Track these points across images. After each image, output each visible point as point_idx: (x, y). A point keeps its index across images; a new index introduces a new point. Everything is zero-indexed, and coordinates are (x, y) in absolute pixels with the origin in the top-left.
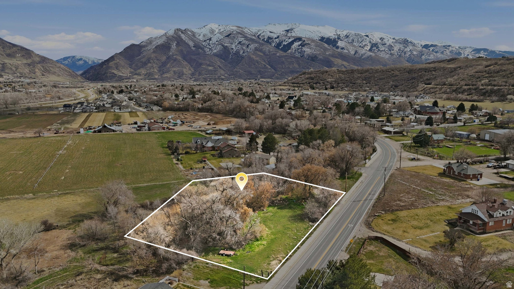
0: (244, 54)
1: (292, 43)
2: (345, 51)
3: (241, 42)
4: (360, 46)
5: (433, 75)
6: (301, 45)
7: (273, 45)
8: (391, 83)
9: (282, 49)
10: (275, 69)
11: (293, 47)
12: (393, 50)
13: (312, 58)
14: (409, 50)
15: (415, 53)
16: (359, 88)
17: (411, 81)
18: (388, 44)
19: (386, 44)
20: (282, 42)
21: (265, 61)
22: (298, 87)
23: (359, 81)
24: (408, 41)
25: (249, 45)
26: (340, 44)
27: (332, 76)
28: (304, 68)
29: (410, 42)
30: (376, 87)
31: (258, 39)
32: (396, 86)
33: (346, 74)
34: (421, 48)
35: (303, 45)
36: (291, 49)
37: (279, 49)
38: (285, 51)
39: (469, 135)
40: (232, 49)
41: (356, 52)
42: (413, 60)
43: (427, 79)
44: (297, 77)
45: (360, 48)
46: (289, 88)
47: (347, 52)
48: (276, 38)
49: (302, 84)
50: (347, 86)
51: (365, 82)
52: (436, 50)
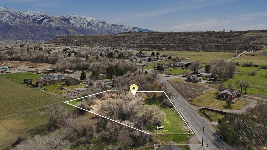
0: (12, 25)
1: (43, 19)
2: (74, 26)
3: (9, 17)
4: (82, 23)
5: (126, 39)
6: (49, 21)
7: (31, 20)
8: (108, 43)
9: (37, 23)
10: (34, 34)
11: (44, 21)
12: (99, 26)
13: (57, 28)
14: (106, 27)
15: (109, 28)
16: (92, 45)
17: (117, 42)
18: (96, 23)
19: (95, 23)
20: (37, 18)
21: (27, 29)
22: (57, 44)
23: (91, 42)
24: (105, 22)
25: (15, 19)
26: (71, 21)
27: (76, 39)
28: (53, 34)
29: (106, 23)
30: (101, 44)
31: (20, 16)
32: (111, 44)
33: (84, 38)
34: (111, 26)
35: (50, 21)
36: (43, 23)
37: (35, 22)
38: (40, 24)
39: (171, 65)
40: (3, 21)
41: (80, 26)
42: (108, 32)
43: (124, 41)
44: (55, 39)
45: (82, 24)
46: (53, 45)
47: (76, 26)
48: (32, 16)
49: (60, 43)
50: (86, 44)
51: (94, 42)
52: (118, 27)
